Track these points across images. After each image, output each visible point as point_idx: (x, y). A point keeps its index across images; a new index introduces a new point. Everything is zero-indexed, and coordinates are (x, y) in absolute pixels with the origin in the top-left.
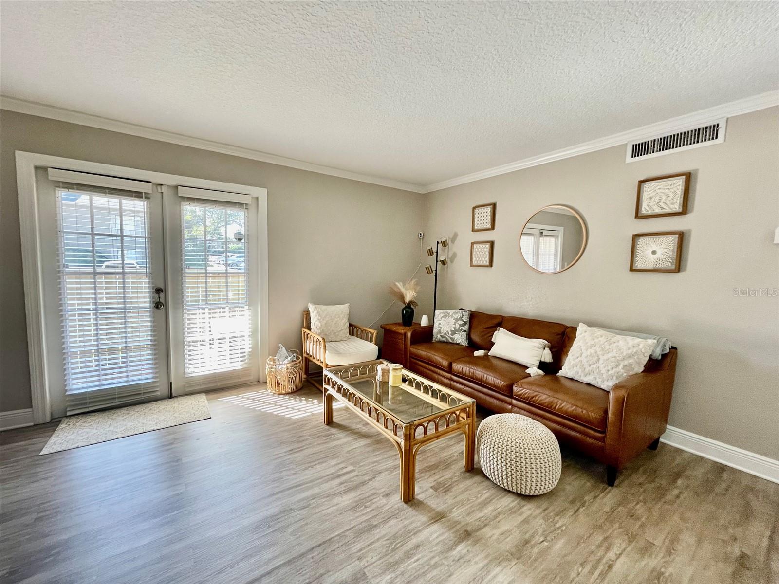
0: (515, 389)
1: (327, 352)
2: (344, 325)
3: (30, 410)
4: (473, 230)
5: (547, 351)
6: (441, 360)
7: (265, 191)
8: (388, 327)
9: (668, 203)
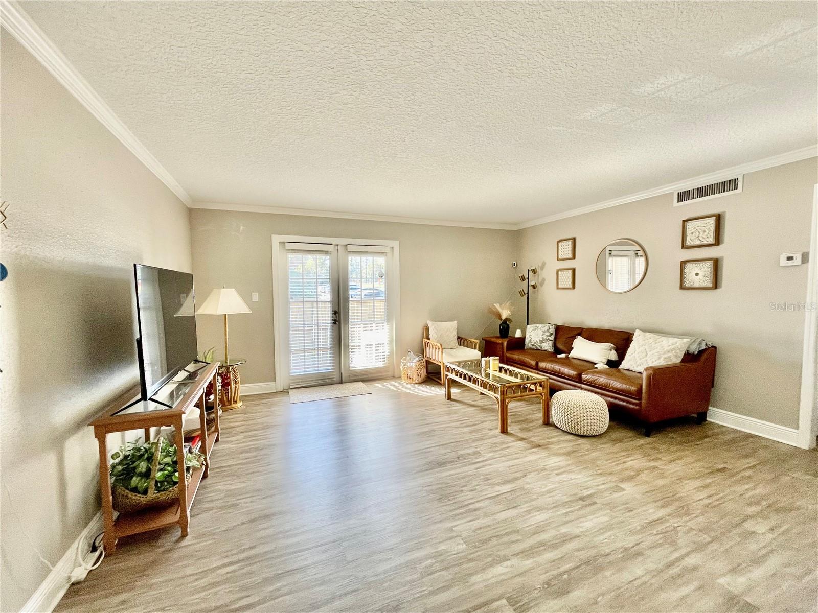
0: (584, 376)
1: (444, 354)
2: (454, 336)
3: (274, 383)
4: (558, 259)
5: (613, 352)
6: (530, 361)
7: (398, 242)
8: (488, 339)
9: (705, 237)
